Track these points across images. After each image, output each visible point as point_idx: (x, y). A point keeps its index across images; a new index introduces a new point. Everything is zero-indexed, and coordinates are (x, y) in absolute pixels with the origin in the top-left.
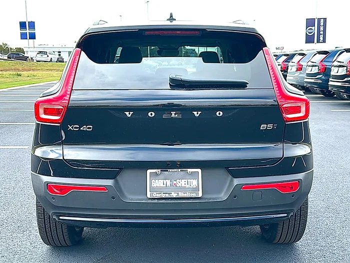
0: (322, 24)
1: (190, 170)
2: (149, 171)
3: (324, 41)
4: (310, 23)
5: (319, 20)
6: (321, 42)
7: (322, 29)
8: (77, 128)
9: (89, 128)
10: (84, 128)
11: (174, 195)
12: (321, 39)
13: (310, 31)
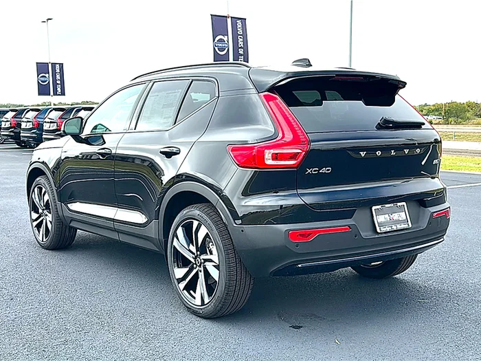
0: (58, 71)
1: (399, 204)
2: (374, 208)
3: (63, 94)
4: (42, 68)
5: (54, 65)
6: (59, 95)
7: (58, 77)
8: (316, 171)
9: (328, 170)
10: (324, 170)
11: (395, 228)
12: (59, 90)
13: (42, 79)
